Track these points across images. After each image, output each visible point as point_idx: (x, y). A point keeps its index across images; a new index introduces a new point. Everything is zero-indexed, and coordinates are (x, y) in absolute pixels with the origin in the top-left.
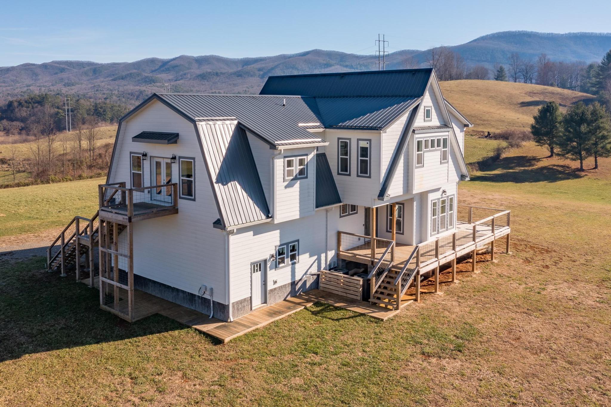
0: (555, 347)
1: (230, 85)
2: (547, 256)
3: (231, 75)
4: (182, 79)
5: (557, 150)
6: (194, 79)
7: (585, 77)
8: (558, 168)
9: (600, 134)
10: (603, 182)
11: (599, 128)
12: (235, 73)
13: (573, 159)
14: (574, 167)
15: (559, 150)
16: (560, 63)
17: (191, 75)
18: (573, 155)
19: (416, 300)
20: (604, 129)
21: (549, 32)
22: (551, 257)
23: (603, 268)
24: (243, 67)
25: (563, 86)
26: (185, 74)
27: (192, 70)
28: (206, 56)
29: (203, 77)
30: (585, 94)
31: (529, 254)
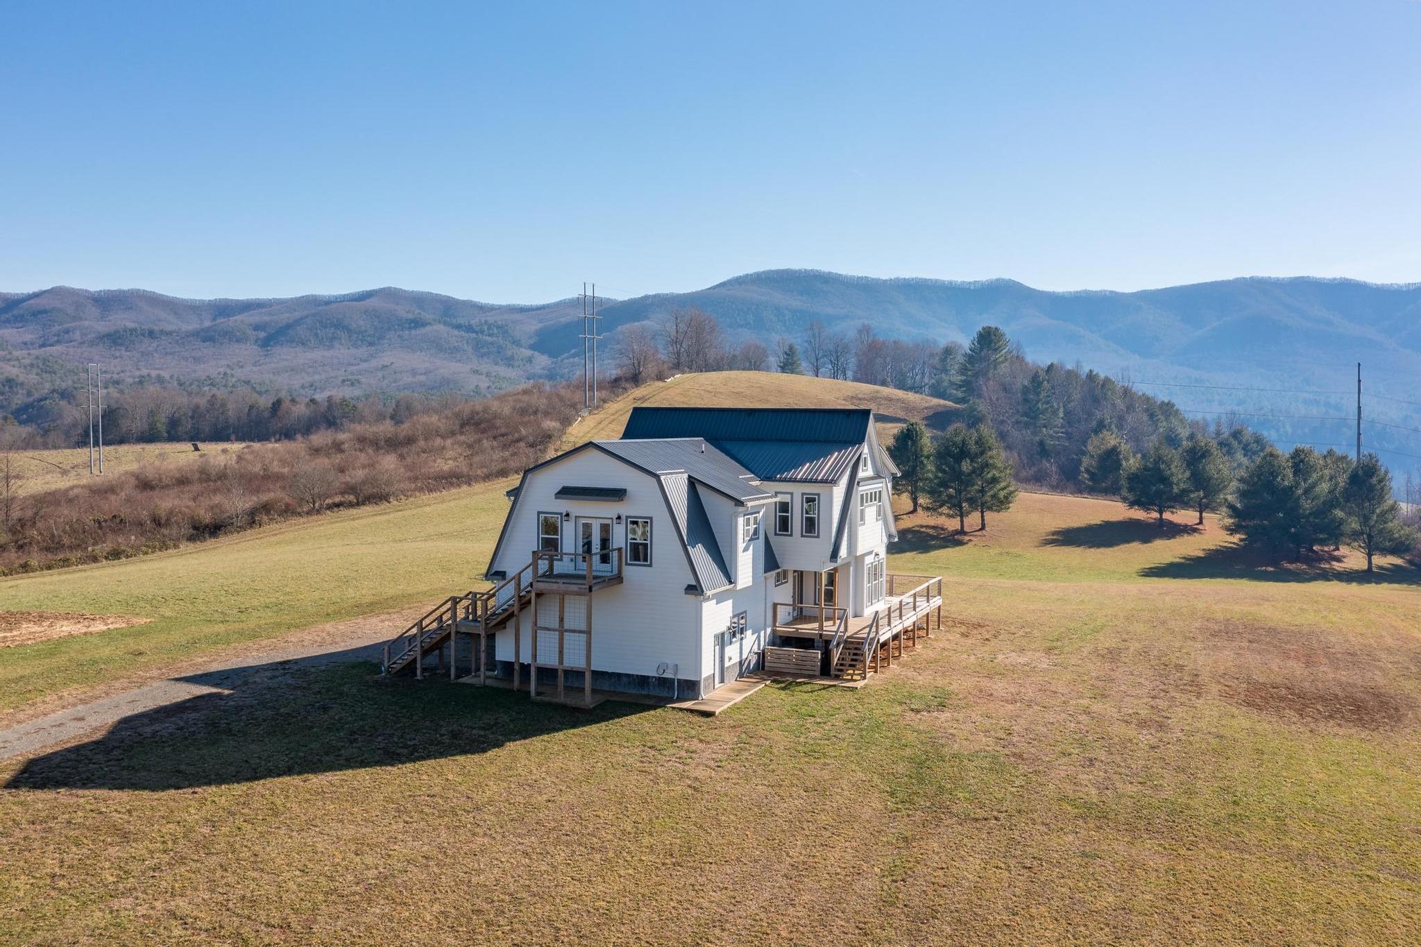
0: (1026, 698)
1: (186, 359)
2: (983, 630)
3: (188, 336)
4: (58, 342)
5: (923, 500)
6: (92, 344)
7: (937, 369)
8: (928, 531)
9: (989, 476)
10: (996, 551)
11: (987, 465)
12: (198, 332)
13: (949, 516)
14: (951, 529)
15: (928, 501)
16: (894, 342)
17: (83, 335)
18: (950, 508)
19: (876, 672)
20: (995, 468)
21: (860, 275)
22: (988, 631)
23: (1044, 639)
24: (214, 319)
25: (901, 386)
26: (67, 332)
27: (86, 323)
28: (120, 291)
29: (115, 339)
30: (942, 402)
31: (963, 629)
